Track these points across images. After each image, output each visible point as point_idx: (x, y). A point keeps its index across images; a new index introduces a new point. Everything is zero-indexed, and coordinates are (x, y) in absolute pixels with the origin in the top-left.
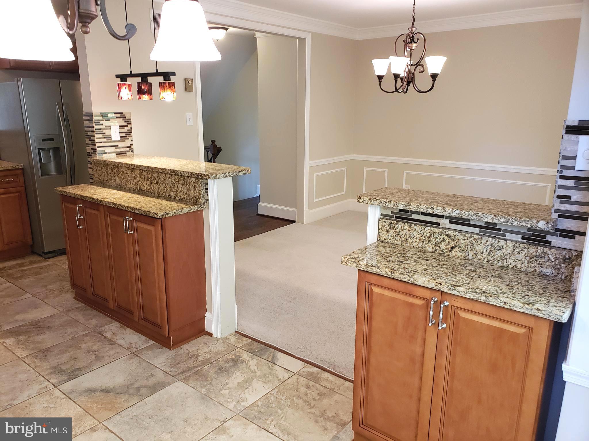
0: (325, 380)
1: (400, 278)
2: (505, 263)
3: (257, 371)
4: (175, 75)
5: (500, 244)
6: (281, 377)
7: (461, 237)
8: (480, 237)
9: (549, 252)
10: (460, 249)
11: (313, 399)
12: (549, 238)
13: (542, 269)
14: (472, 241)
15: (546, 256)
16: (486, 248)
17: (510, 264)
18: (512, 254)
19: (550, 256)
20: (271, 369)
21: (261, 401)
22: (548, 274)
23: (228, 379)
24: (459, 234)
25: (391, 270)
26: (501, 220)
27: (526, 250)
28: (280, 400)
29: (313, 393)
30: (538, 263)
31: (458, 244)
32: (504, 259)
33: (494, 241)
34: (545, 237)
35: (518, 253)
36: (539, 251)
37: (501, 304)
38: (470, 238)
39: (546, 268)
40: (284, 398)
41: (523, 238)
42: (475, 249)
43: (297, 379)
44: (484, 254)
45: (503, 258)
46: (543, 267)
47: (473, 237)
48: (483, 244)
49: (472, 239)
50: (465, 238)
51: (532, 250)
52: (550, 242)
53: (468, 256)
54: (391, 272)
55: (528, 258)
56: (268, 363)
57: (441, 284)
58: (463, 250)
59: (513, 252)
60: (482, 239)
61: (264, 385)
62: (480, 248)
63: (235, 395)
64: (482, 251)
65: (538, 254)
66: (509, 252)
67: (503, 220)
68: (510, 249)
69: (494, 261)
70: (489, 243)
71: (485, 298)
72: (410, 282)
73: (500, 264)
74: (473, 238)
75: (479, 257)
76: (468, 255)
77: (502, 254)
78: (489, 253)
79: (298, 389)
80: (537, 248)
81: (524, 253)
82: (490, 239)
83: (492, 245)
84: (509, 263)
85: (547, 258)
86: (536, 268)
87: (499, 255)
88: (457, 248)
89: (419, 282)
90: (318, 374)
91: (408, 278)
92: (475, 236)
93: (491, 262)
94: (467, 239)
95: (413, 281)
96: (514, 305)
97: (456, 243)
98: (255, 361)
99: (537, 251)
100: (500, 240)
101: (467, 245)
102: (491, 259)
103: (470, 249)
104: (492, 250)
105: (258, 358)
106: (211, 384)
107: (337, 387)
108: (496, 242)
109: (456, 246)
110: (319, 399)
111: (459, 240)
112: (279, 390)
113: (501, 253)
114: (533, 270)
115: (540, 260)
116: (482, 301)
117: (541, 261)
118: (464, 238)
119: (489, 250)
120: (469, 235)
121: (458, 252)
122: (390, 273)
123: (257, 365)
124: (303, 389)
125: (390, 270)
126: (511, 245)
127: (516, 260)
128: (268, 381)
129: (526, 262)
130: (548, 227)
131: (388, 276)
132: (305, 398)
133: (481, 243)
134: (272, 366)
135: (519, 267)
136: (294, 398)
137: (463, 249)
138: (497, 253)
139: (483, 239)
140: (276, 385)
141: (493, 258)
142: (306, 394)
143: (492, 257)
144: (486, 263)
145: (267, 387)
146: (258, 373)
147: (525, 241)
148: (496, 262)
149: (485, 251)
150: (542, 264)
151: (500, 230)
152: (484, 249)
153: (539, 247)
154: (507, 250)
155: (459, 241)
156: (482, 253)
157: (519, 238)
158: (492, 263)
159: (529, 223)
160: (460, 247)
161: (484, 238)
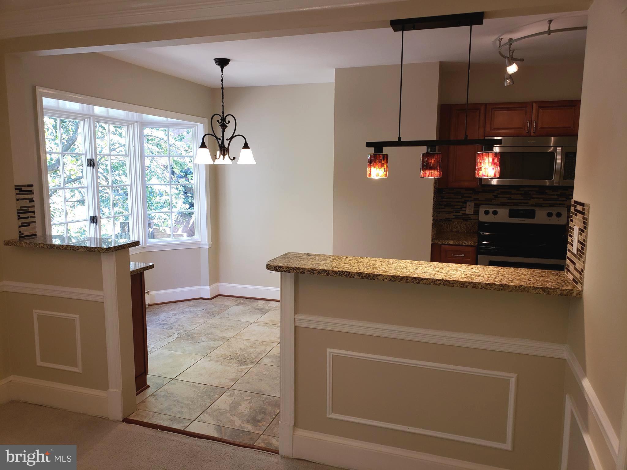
0: (166, 420)
3: (230, 416)
4: (367, 143)
6: (207, 415)
11: (176, 405)
20: (218, 420)
21: (216, 397)
23: (251, 407)
28: (202, 400)
29: (176, 409)
40: (199, 402)
43: (191, 416)
56: (224, 424)
61: (219, 408)
63: (238, 398)
79: (189, 410)
90: (173, 423)
98: (237, 425)
105: (235, 428)
106: (263, 401)
107: (155, 416)
110: (171, 406)
112: (205, 406)
123: (233, 422)
124: (185, 410)
128: (216, 411)
132: (182, 405)
134: (219, 423)
136: (191, 403)
140: (209, 409)
142: (182, 407)
145: (216, 407)
146: (228, 415)
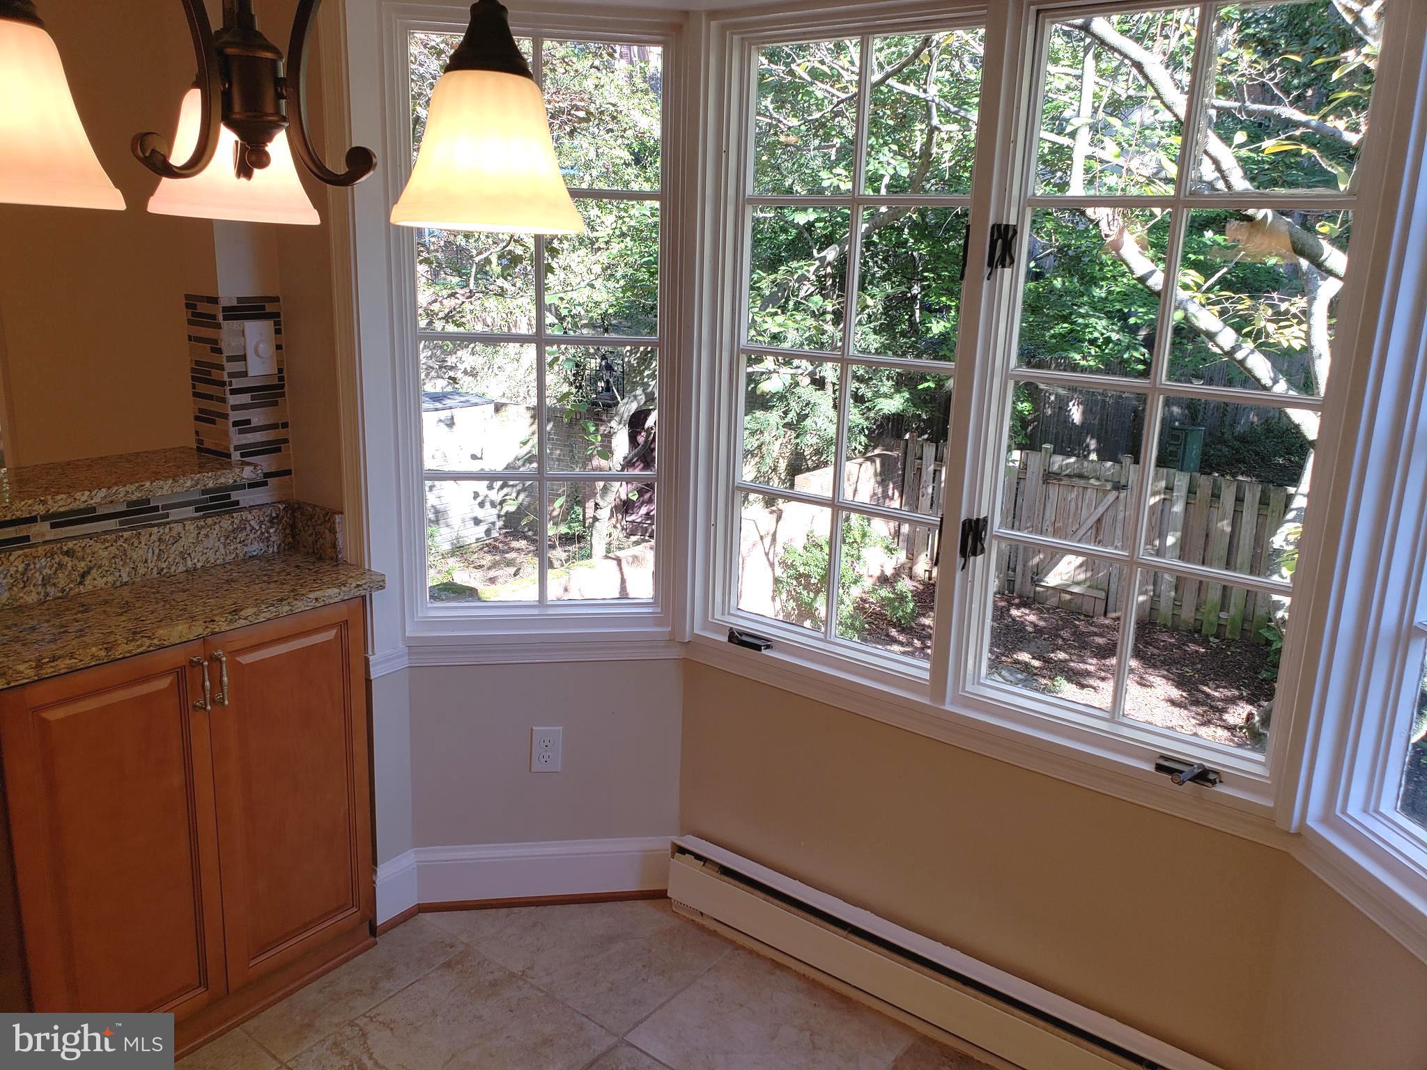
1: (129, 651)
2: (189, 563)
5: (174, 533)
7: (98, 547)
8: (134, 532)
9: (250, 517)
10: (100, 570)
12: (235, 496)
13: (246, 549)
14: (121, 546)
15: (247, 526)
16: (150, 550)
17: (198, 561)
18: (198, 542)
19: (252, 523)
22: (255, 553)
24: (92, 542)
25: (105, 646)
26: (186, 485)
27: (218, 525)
30: (238, 541)
31: (93, 563)
32: (186, 556)
33: (162, 531)
34: (229, 496)
35: (207, 536)
36: (236, 521)
37: (312, 604)
38: (116, 541)
39: (251, 544)
41: (197, 510)
42: (130, 559)
44: (149, 561)
45: (184, 555)
46: (247, 545)
47: (122, 536)
48: (143, 543)
49: (120, 543)
50: (107, 544)
51: (226, 523)
52: (237, 503)
53: (120, 579)
54: (106, 649)
55: (222, 539)
57: (213, 621)
58: (107, 571)
59: (198, 537)
60: (140, 534)
62: (141, 552)
64: (144, 558)
65: (235, 526)
66: (191, 540)
67: (189, 484)
68: (192, 535)
69: (170, 569)
70: (154, 537)
71: (288, 608)
72: (151, 648)
73: (181, 568)
74: (122, 540)
75: (142, 571)
76: (120, 576)
77: (182, 549)
78: (159, 556)
80: (233, 517)
81: (215, 532)
82: (155, 530)
83: (160, 540)
84: (196, 561)
85: (249, 528)
86: (237, 551)
87: (177, 552)
88: (94, 571)
89: (171, 639)
91: (147, 642)
92: (124, 534)
93: (165, 571)
94: (112, 545)
95: (158, 643)
96: (329, 596)
97: (90, 561)
99: (233, 522)
100: (172, 525)
101: (114, 557)
102: (164, 565)
103: (121, 563)
104: (163, 547)
108: (167, 530)
109: (90, 569)
111: (94, 553)
113: (178, 547)
114: (233, 556)
115: (240, 536)
116: (285, 614)
117: (242, 536)
118: (104, 547)
119: (157, 551)
120: (114, 536)
121: (99, 579)
122: (103, 653)
125: (101, 647)
126: (192, 527)
127: (205, 551)
129: (222, 547)
130: (258, 475)
131: (101, 662)
133: (140, 542)
135: (213, 561)
137: (107, 569)
138: (172, 551)
139: (143, 533)
141: (167, 563)
143: (165, 562)
144: (157, 576)
147: (201, 513)
148: (173, 568)
149: (150, 555)
150: (244, 541)
151: (156, 509)
152: (147, 552)
153: (234, 514)
154: (187, 538)
155: (95, 556)
156: (146, 561)
157: (189, 512)
158: (167, 572)
159: (231, 476)
160: (100, 567)
161: (142, 531)
